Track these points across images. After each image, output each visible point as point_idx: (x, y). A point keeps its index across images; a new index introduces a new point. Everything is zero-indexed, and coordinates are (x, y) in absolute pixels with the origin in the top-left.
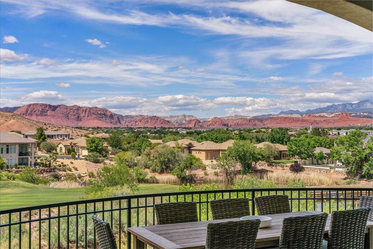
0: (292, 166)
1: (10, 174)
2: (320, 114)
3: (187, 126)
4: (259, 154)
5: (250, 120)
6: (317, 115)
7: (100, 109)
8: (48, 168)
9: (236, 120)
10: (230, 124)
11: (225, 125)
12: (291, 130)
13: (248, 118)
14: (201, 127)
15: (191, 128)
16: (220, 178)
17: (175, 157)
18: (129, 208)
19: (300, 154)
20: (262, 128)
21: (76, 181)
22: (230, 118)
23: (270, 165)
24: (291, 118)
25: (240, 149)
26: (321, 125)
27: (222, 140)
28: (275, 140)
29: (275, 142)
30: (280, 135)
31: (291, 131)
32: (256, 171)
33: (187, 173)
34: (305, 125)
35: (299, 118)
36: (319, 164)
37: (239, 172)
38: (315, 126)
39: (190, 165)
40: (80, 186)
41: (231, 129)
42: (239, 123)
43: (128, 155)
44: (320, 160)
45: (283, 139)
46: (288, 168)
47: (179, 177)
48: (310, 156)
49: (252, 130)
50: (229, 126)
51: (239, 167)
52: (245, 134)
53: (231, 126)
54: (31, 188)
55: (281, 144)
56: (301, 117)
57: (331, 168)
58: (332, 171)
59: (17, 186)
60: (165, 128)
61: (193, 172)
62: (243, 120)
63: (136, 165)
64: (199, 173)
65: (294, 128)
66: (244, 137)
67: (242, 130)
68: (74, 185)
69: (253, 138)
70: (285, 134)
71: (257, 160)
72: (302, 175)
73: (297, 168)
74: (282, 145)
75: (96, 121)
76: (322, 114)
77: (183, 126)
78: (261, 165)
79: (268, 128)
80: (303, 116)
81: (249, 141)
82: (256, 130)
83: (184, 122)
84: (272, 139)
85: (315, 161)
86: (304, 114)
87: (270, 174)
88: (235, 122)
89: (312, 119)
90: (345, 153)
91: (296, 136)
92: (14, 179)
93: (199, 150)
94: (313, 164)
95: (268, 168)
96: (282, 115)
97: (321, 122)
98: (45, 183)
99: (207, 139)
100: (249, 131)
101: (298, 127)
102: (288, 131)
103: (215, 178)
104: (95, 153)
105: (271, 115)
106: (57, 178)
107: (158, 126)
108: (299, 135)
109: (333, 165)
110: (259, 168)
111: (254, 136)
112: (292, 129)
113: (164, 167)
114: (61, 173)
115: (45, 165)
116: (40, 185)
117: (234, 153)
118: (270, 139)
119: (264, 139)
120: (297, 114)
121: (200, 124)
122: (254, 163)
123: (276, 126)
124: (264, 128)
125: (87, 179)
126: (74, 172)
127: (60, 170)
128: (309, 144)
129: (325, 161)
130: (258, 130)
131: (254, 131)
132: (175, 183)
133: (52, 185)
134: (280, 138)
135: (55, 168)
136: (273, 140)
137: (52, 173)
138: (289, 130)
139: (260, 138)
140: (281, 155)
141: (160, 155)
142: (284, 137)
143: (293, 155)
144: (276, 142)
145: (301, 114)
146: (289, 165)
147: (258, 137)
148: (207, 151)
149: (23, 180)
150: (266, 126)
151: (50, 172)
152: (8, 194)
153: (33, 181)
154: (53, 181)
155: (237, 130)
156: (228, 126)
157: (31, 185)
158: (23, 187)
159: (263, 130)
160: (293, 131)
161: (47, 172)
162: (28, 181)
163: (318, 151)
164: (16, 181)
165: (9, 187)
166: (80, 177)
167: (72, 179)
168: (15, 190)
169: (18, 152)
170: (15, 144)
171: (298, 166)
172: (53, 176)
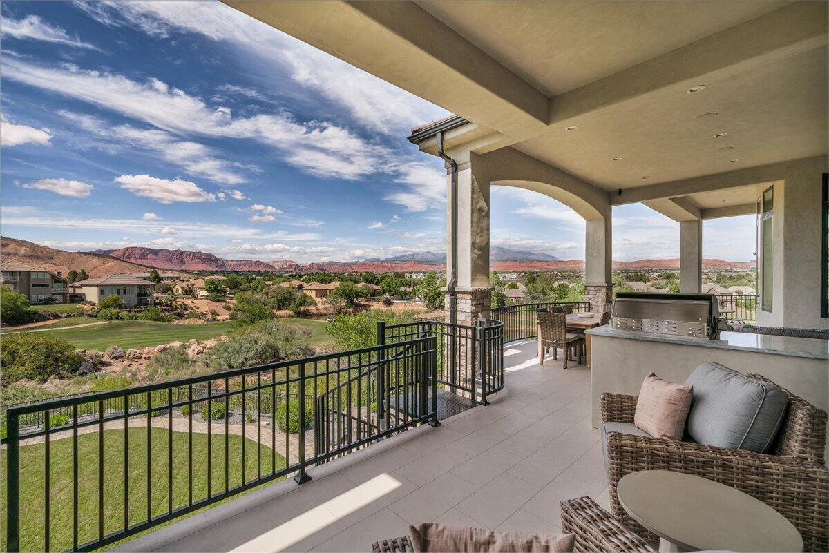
0: (384, 301)
1: (132, 314)
4: (359, 292)
5: (341, 266)
8: (170, 307)
11: (321, 269)
13: (340, 264)
16: (329, 312)
17: (290, 296)
19: (390, 292)
21: (200, 318)
22: (325, 264)
23: (368, 301)
24: (373, 265)
25: (345, 288)
27: (330, 281)
28: (369, 281)
29: (369, 283)
32: (357, 306)
33: (302, 308)
34: (385, 270)
36: (402, 299)
39: (305, 301)
43: (249, 294)
44: (405, 296)
46: (382, 303)
47: (295, 312)
48: (396, 293)
51: (343, 302)
53: (326, 270)
54: (159, 326)
55: (375, 284)
57: (413, 302)
58: (414, 304)
61: (307, 308)
63: (255, 303)
64: (312, 308)
68: (199, 322)
71: (358, 296)
72: (393, 308)
73: (388, 303)
75: (201, 265)
78: (362, 301)
80: (383, 263)
81: (353, 282)
84: (366, 281)
85: (401, 297)
90: (423, 290)
92: (136, 318)
93: (310, 290)
94: (399, 299)
95: (367, 303)
98: (169, 321)
99: (314, 281)
103: (325, 312)
104: (215, 293)
106: (180, 316)
109: (414, 300)
110: (359, 303)
113: (281, 304)
114: (183, 312)
115: (167, 305)
116: (166, 323)
117: (341, 292)
122: (356, 299)
125: (210, 316)
126: (197, 310)
127: (181, 309)
128: (397, 284)
129: (408, 297)
132: (291, 317)
133: (176, 322)
134: (372, 280)
135: (177, 308)
137: (175, 312)
140: (375, 294)
141: (278, 294)
143: (385, 293)
146: (382, 300)
148: (317, 290)
149: (147, 319)
151: (172, 311)
152: (137, 332)
153: (159, 320)
154: (176, 319)
157: (159, 323)
158: (152, 325)
161: (169, 311)
162: (152, 319)
163: (403, 289)
164: (140, 320)
165: (135, 326)
166: (203, 315)
167: (196, 317)
168: (143, 328)
169: (136, 293)
170: (133, 285)
171: (389, 300)
172: (175, 314)
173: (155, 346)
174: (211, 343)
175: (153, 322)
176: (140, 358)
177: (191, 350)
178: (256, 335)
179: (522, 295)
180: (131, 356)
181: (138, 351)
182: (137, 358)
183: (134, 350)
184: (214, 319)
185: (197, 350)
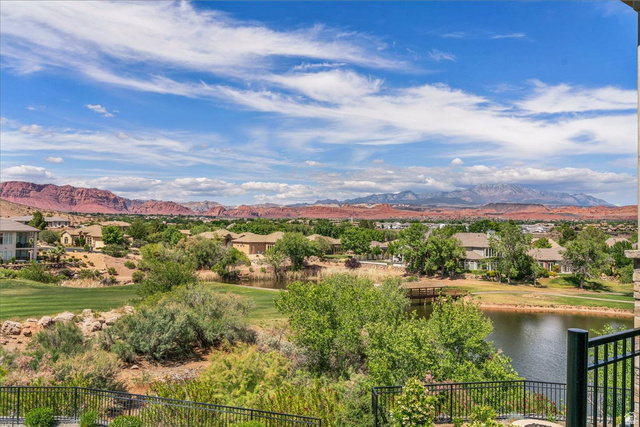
0: (347, 262)
1: (9, 271)
2: (360, 205)
3: (209, 215)
4: (312, 248)
6: (357, 205)
8: (57, 263)
9: (267, 209)
10: (260, 213)
11: (254, 214)
13: (281, 207)
16: (269, 275)
17: (214, 250)
19: (354, 248)
21: (95, 279)
22: (260, 206)
23: (323, 260)
24: (328, 209)
25: (292, 242)
26: (361, 217)
27: (270, 231)
32: (308, 267)
33: (230, 269)
34: (344, 216)
35: (337, 208)
36: (374, 259)
37: (288, 268)
38: (355, 217)
39: (234, 259)
40: (102, 286)
42: (271, 212)
43: (159, 247)
44: (374, 255)
46: (343, 264)
47: (221, 273)
48: (364, 251)
49: (287, 220)
50: (259, 215)
51: (289, 262)
53: (261, 215)
54: (43, 288)
56: (339, 207)
57: (388, 264)
58: (390, 267)
59: (23, 285)
60: (183, 216)
61: (237, 268)
62: (275, 209)
63: (168, 259)
64: (244, 270)
65: (333, 219)
67: (275, 221)
68: (94, 284)
71: (309, 254)
72: (359, 272)
73: (353, 264)
74: (336, 238)
76: (362, 205)
77: (205, 214)
78: (313, 261)
80: (342, 206)
81: (301, 233)
82: (292, 221)
83: (206, 209)
85: (370, 255)
87: (323, 271)
88: (266, 211)
89: (351, 210)
90: (407, 249)
92: (14, 277)
93: (242, 243)
94: (368, 259)
95: (321, 264)
96: (319, 205)
97: (361, 213)
98: (55, 281)
100: (285, 221)
101: (336, 218)
103: (262, 275)
104: (115, 245)
105: (306, 204)
106: (69, 275)
107: (175, 213)
109: (389, 261)
110: (310, 263)
113: (202, 262)
114: (73, 269)
115: (53, 260)
116: (51, 285)
117: (285, 248)
120: (335, 204)
121: (226, 212)
122: (306, 258)
123: (312, 216)
125: (107, 276)
126: (90, 268)
127: (71, 266)
128: (364, 237)
129: (380, 256)
131: (290, 222)
132: (216, 280)
133: (64, 284)
135: (64, 263)
137: (63, 270)
140: (333, 250)
141: (197, 248)
143: (346, 249)
145: (340, 204)
146: (343, 260)
148: (251, 244)
149: (28, 277)
151: (59, 268)
152: (14, 296)
153: (43, 279)
154: (64, 279)
157: (42, 285)
158: (33, 287)
159: (300, 221)
161: (55, 267)
162: (35, 279)
163: (373, 245)
164: (18, 280)
165: (12, 287)
166: (98, 274)
167: (89, 277)
168: (23, 291)
169: (15, 242)
170: (12, 232)
171: (354, 261)
172: (63, 272)
173: (39, 316)
174: (111, 316)
175: (35, 283)
176: (19, 333)
177: (85, 324)
178: (172, 307)
179: (559, 258)
180: (7, 331)
181: (18, 324)
182: (15, 333)
183: (12, 323)
184: (114, 281)
185: (93, 326)
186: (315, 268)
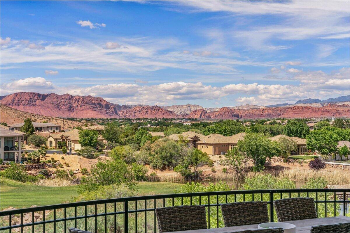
0: (311, 162)
2: (344, 103)
3: (192, 117)
4: (274, 148)
5: (263, 111)
6: (340, 104)
7: (94, 98)
8: (37, 164)
9: (247, 110)
10: (240, 114)
11: (234, 116)
12: (309, 121)
13: (261, 108)
14: (208, 118)
15: (196, 119)
16: (230, 176)
17: (177, 151)
18: (126, 212)
19: (320, 148)
20: (277, 119)
21: (67, 178)
22: (240, 108)
23: (287, 161)
24: (310, 108)
25: (252, 143)
26: (345, 116)
27: (232, 133)
28: (291, 133)
29: (291, 135)
30: (298, 127)
31: (310, 123)
32: (270, 168)
33: (192, 169)
34: (326, 116)
35: (319, 108)
36: (342, 160)
37: (251, 169)
38: (338, 116)
39: (196, 161)
40: (72, 185)
41: (242, 120)
42: (251, 113)
43: (126, 149)
44: (344, 155)
45: (301, 132)
46: (307, 165)
47: (183, 174)
48: (331, 151)
49: (265, 121)
50: (240, 116)
51: (251, 163)
52: (257, 126)
53: (241, 117)
54: (18, 186)
55: (298, 137)
56: (321, 106)
59: (2, 184)
60: (167, 120)
61: (199, 169)
62: (255, 110)
63: (134, 161)
64: (206, 170)
65: (314, 119)
66: (256, 130)
67: (254, 122)
68: (65, 183)
69: (267, 130)
70: (303, 126)
71: (271, 155)
72: (323, 173)
73: (317, 165)
74: (300, 138)
75: (90, 112)
76: (346, 103)
77: (188, 117)
78: (276, 162)
79: (283, 119)
80: (324, 106)
81: (262, 134)
82: (270, 122)
83: (189, 112)
84: (288, 132)
85: (338, 156)
86: (324, 103)
87: (286, 171)
88: (246, 113)
89: (334, 108)
91: (316, 128)
93: (206, 144)
94: (335, 160)
95: (285, 165)
96: (300, 105)
97: (345, 112)
98: (34, 181)
99: (214, 132)
100: (263, 122)
101: (318, 118)
102: (307, 123)
103: (224, 175)
104: (88, 147)
105: (287, 104)
106: (47, 175)
107: (160, 117)
108: (320, 127)
110: (274, 164)
111: (267, 128)
112: (311, 120)
113: (166, 163)
114: (51, 169)
115: (34, 161)
116: (28, 183)
117: (245, 148)
118: (287, 131)
119: (279, 132)
120: (317, 104)
121: (207, 115)
122: (268, 158)
123: (292, 116)
124: (280, 119)
125: (80, 176)
126: (66, 168)
127: (49, 166)
128: (331, 137)
130: (272, 121)
131: (268, 122)
132: (178, 181)
133: (41, 183)
134: (297, 130)
135: (44, 164)
136: (290, 133)
137: (41, 170)
138: (307, 121)
139: (275, 130)
140: (298, 150)
141: (162, 149)
142: (302, 129)
143: (312, 150)
144: (293, 135)
145: (322, 103)
146: (308, 160)
147: (272, 129)
148: (214, 145)
149: (9, 177)
150: (282, 117)
151: (39, 168)
153: (20, 178)
154: (42, 178)
155: (249, 121)
156: (238, 117)
157: (18, 183)
158: (9, 185)
159: (278, 121)
160: (312, 122)
161: (35, 168)
162: (14, 178)
163: (341, 144)
166: (72, 174)
167: (63, 177)
169: (3, 145)
171: (319, 161)
172: (42, 172)
175: (13, 182)
186: (278, 169)
